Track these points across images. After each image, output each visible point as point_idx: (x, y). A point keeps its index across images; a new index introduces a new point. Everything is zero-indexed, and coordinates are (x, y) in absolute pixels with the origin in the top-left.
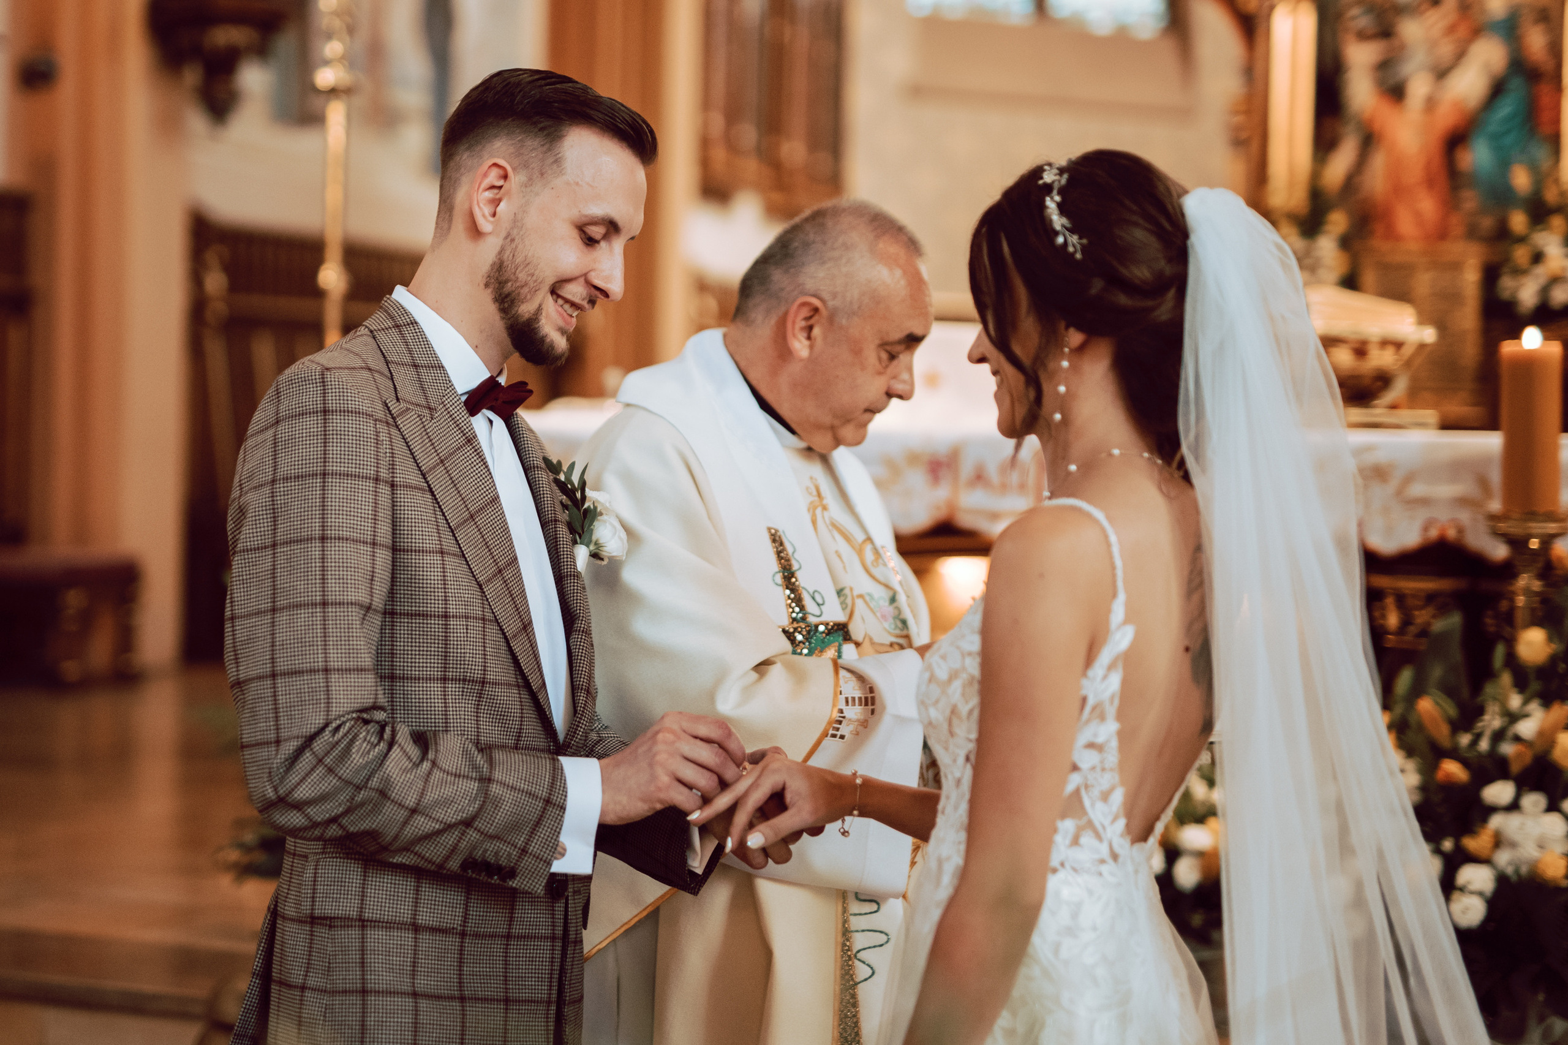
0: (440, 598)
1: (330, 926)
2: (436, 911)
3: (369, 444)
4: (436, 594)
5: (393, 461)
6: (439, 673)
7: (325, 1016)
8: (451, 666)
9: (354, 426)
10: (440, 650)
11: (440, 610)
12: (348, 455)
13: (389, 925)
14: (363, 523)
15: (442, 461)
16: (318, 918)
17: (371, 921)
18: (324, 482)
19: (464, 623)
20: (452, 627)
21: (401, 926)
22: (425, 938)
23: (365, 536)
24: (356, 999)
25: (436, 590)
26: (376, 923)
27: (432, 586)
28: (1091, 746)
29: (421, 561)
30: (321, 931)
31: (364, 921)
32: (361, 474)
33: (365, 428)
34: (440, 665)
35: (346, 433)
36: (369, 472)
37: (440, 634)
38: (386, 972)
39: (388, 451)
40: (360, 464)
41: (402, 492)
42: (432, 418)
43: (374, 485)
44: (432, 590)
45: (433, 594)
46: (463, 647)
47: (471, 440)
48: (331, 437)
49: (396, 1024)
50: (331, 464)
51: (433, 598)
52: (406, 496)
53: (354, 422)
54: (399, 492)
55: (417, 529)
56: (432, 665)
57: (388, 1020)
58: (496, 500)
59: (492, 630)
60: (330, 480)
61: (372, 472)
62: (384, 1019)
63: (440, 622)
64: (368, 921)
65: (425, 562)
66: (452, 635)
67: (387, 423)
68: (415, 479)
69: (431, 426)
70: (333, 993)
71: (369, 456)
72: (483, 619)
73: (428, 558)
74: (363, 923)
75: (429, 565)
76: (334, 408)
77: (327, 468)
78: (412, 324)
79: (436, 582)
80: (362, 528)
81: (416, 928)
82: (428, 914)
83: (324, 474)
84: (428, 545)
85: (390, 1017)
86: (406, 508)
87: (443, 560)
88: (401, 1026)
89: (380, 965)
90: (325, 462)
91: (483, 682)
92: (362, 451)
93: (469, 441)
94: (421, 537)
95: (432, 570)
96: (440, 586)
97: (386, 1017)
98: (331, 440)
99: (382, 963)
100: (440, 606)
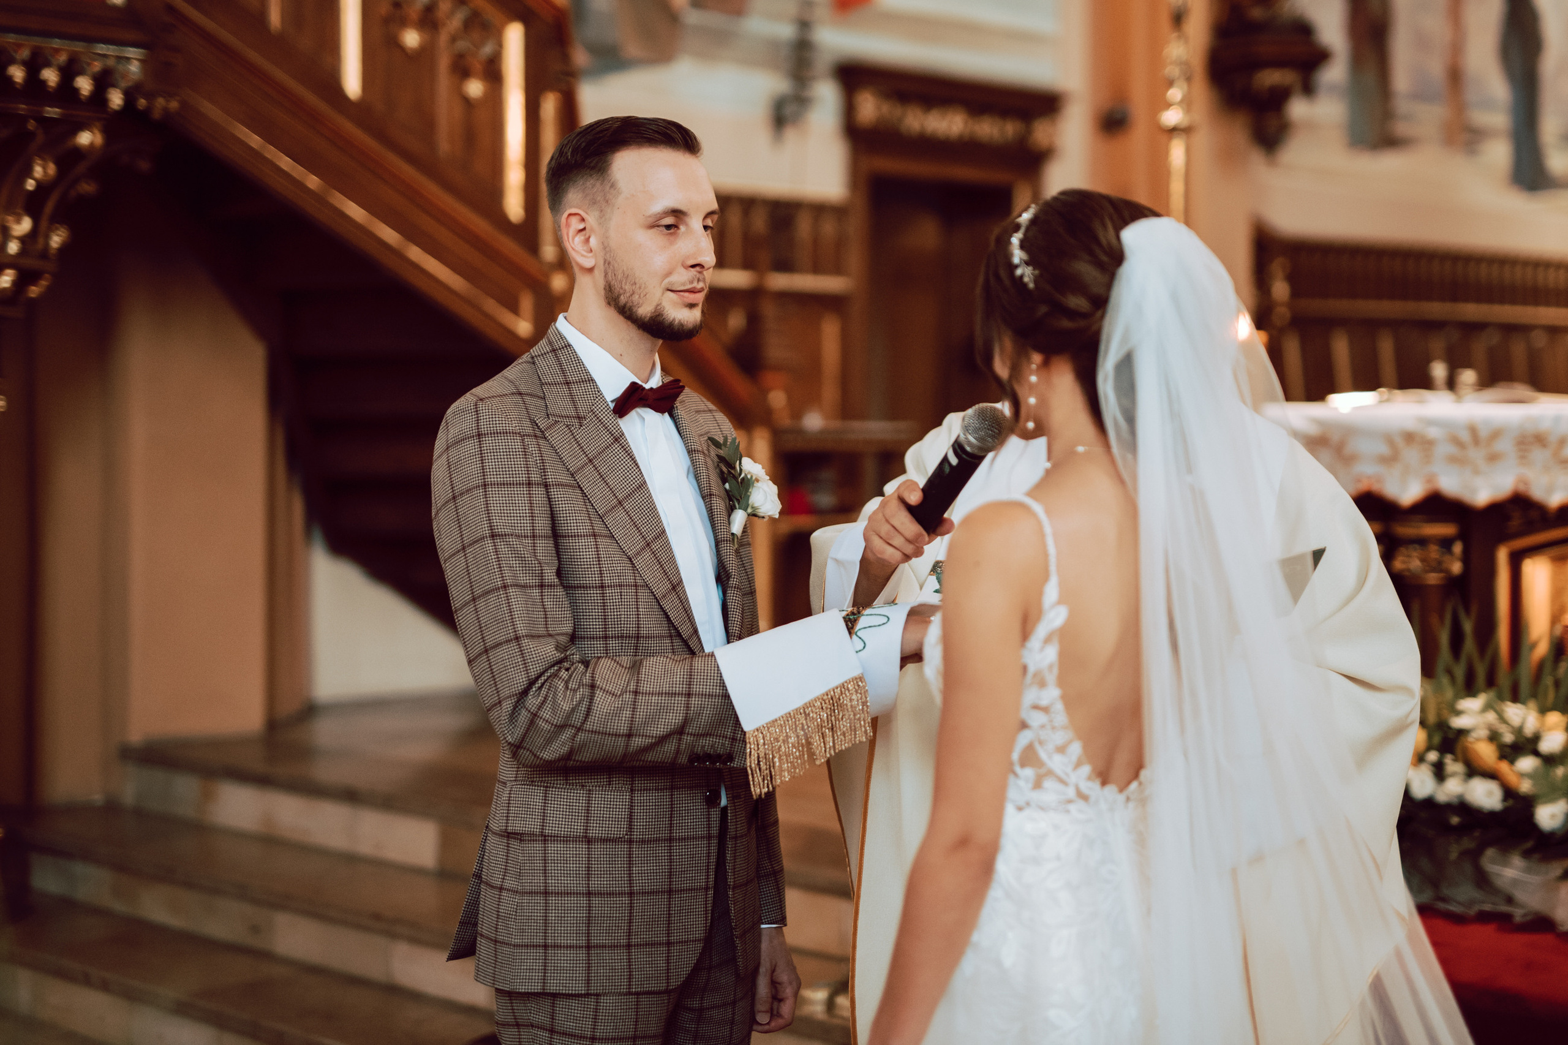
0: (596, 572)
1: (521, 840)
2: (604, 825)
3: (518, 456)
4: (592, 569)
5: (543, 466)
6: (601, 633)
7: (516, 912)
8: (610, 626)
9: (504, 444)
10: (600, 614)
11: (597, 582)
12: (502, 468)
13: (566, 839)
14: (522, 521)
15: (590, 461)
16: (512, 833)
17: (551, 836)
18: (486, 491)
19: (619, 591)
20: (608, 595)
21: (575, 839)
22: (597, 848)
23: (526, 531)
24: (540, 899)
25: (592, 566)
26: (555, 838)
27: (589, 563)
28: (1036, 707)
29: (577, 544)
30: (515, 844)
31: (545, 836)
32: (515, 482)
33: (513, 444)
34: (601, 627)
35: (498, 450)
36: (521, 479)
37: (599, 601)
38: (564, 877)
39: (538, 458)
40: (513, 474)
41: (555, 490)
42: (581, 426)
43: (527, 489)
44: (589, 566)
45: (589, 570)
46: (618, 610)
47: (618, 438)
48: (486, 455)
49: (572, 918)
50: (489, 477)
51: (590, 573)
52: (559, 493)
53: (503, 441)
54: (552, 490)
55: (571, 518)
56: (594, 627)
57: (566, 915)
58: (642, 485)
59: (643, 594)
60: (490, 489)
61: (524, 479)
62: (563, 915)
63: (598, 592)
64: (548, 836)
65: (581, 544)
66: (608, 601)
67: (536, 436)
68: (565, 478)
69: (580, 434)
70: (523, 893)
71: (519, 466)
72: (636, 586)
73: (583, 541)
74: (545, 838)
75: (584, 547)
76: (486, 432)
77: (486, 480)
78: (566, 347)
79: (591, 560)
80: (522, 525)
81: (589, 841)
82: (597, 828)
83: (485, 485)
84: (582, 531)
85: (567, 913)
86: (560, 502)
87: (596, 542)
88: (577, 920)
89: (559, 872)
90: (484, 475)
91: (638, 637)
92: (513, 463)
93: (616, 440)
94: (575, 524)
95: (587, 550)
96: (595, 563)
97: (564, 913)
98: (486, 458)
99: (561, 870)
100: (597, 579)
